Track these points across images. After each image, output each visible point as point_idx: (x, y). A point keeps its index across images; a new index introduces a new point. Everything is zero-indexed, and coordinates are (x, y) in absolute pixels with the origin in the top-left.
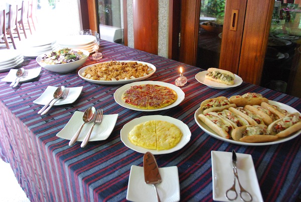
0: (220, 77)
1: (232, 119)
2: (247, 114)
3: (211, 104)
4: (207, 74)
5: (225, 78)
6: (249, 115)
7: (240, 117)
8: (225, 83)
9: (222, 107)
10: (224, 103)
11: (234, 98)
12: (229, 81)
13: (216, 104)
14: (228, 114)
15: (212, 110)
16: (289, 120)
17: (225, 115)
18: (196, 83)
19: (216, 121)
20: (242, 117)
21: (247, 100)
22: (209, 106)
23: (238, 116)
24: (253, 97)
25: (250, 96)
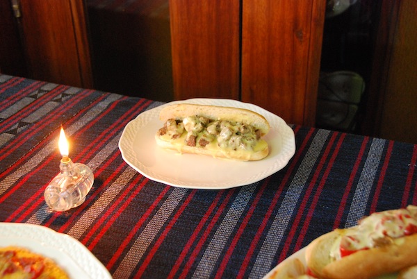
8: (242, 158)
21: (388, 256)
24: (406, 235)
25: (394, 233)
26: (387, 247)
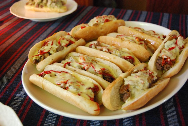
0: (46, 5)
1: (91, 69)
2: (109, 51)
3: (46, 49)
4: (27, 4)
5: (54, 4)
6: (114, 52)
7: (101, 60)
8: (56, 11)
9: (66, 50)
10: (68, 42)
11: (77, 30)
12: (60, 7)
13: (55, 46)
14: (81, 61)
15: (51, 61)
16: (173, 46)
17: (75, 65)
18: (14, 20)
19: (66, 83)
20: (104, 59)
21: (98, 29)
22: (44, 55)
23: (98, 59)
24: (104, 22)
25: (101, 21)
26: (97, 26)
